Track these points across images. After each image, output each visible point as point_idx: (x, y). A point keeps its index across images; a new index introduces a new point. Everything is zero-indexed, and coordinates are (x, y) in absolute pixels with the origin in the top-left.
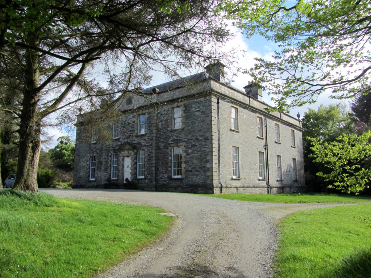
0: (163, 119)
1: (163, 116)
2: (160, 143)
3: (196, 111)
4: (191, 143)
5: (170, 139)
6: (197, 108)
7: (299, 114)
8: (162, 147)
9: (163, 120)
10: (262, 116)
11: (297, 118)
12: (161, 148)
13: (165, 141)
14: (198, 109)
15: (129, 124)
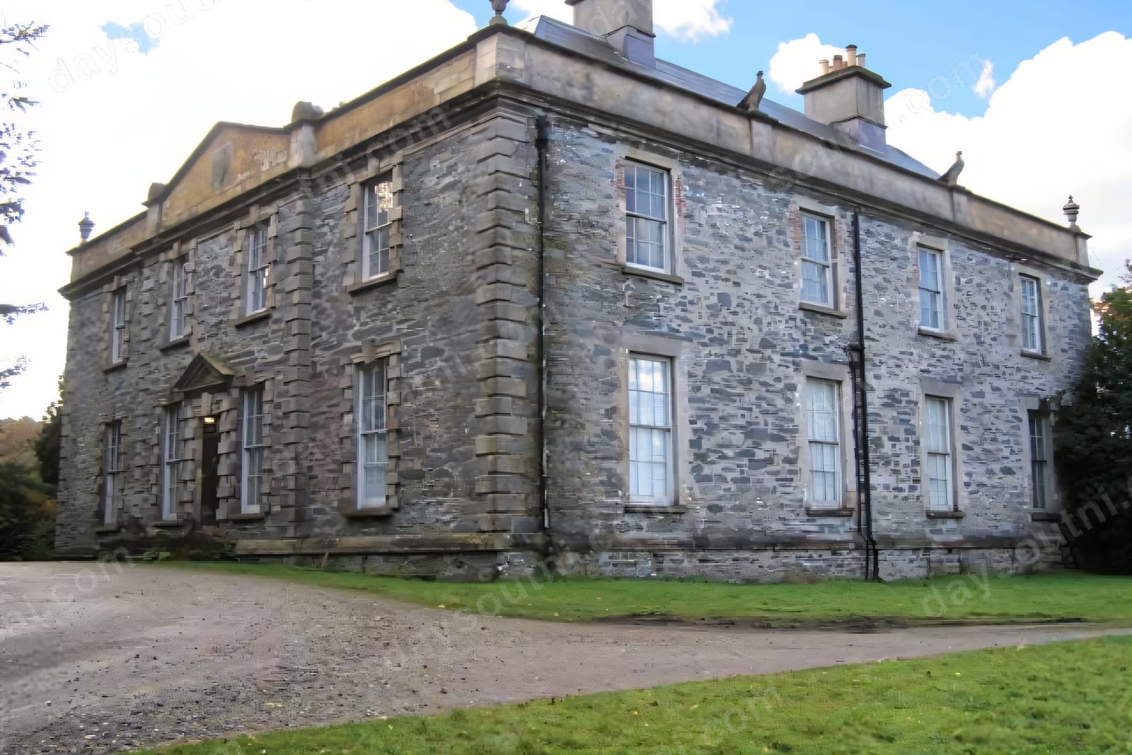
0: (329, 237)
1: (332, 222)
2: (318, 352)
3: (443, 190)
4: (422, 340)
5: (352, 326)
6: (444, 176)
7: (1076, 201)
8: (325, 368)
9: (330, 243)
10: (833, 210)
11: (1066, 223)
12: (321, 374)
13: (334, 340)
14: (449, 179)
15: (218, 270)
